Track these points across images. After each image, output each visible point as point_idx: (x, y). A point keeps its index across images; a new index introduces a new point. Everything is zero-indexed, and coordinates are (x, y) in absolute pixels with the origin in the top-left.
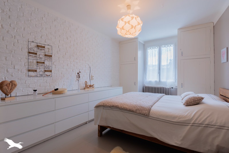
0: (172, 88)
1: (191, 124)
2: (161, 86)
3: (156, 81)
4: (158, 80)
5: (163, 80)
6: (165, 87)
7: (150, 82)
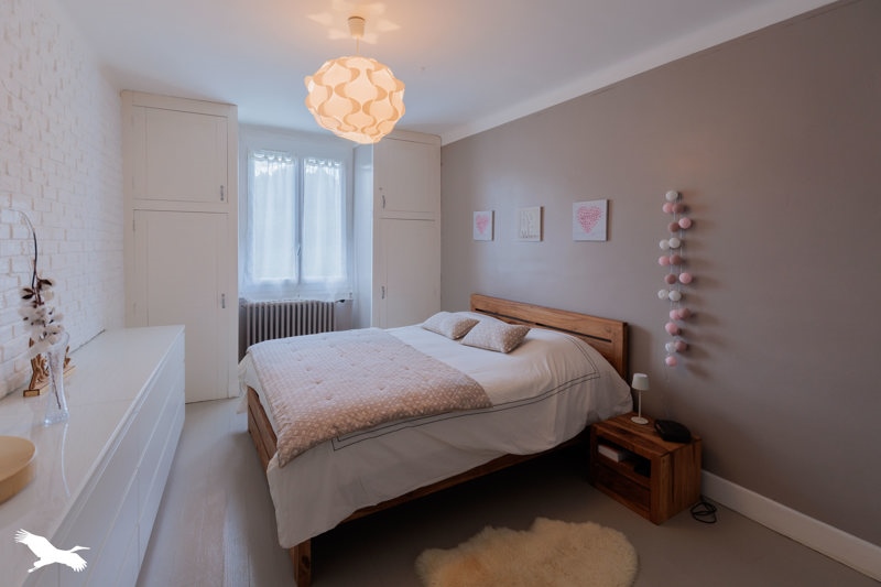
0: (343, 301)
1: (556, 391)
2: (310, 299)
3: (287, 283)
4: (293, 278)
5: (312, 276)
6: (321, 300)
7: (266, 287)
